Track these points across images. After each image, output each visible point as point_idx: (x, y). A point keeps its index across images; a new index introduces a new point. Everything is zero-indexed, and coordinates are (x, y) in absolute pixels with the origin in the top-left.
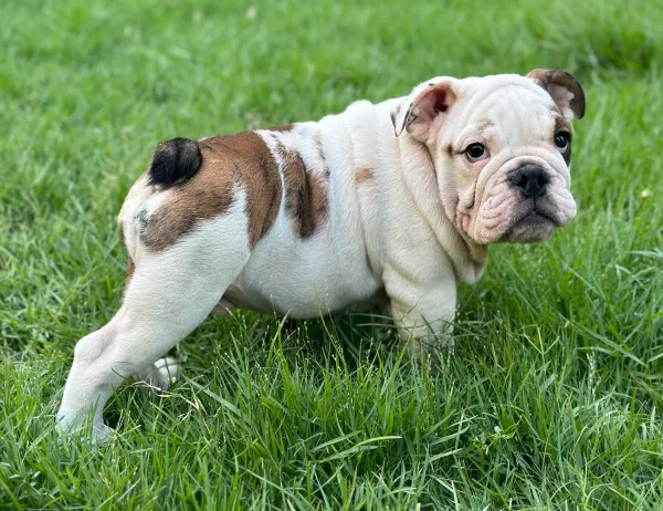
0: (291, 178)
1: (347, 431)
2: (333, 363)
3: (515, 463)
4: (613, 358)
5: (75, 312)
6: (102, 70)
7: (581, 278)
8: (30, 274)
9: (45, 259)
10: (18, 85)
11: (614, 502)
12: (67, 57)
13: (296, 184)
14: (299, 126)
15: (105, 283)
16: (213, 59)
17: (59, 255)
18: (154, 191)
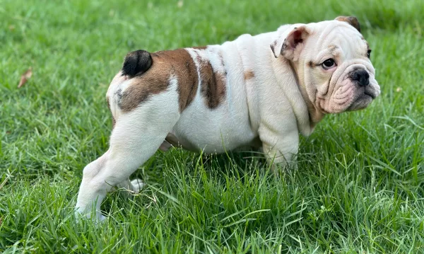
0: (204, 74)
1: (240, 210)
2: (231, 174)
3: (333, 227)
4: (384, 172)
5: (84, 156)
6: (97, 32)
7: (366, 130)
8: (58, 136)
9: (67, 128)
10: (49, 40)
11: (387, 246)
12: (77, 26)
13: (206, 78)
14: (210, 47)
15: (102, 139)
16: (160, 26)
17: (75, 126)
18: (126, 79)
